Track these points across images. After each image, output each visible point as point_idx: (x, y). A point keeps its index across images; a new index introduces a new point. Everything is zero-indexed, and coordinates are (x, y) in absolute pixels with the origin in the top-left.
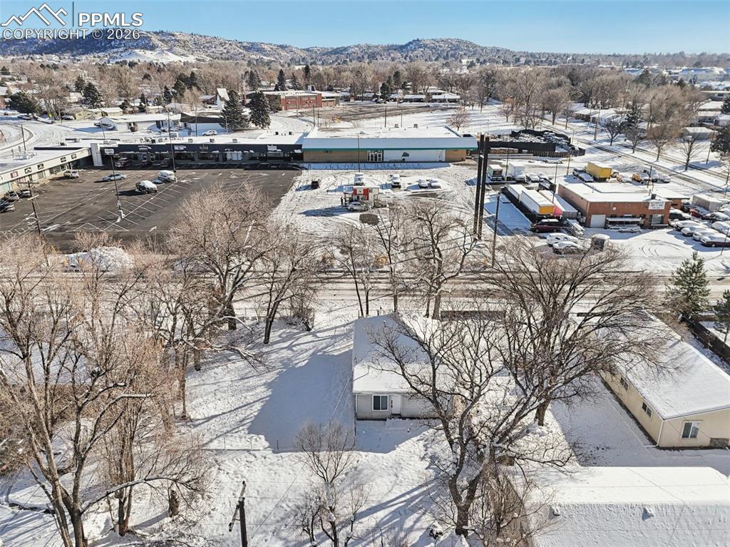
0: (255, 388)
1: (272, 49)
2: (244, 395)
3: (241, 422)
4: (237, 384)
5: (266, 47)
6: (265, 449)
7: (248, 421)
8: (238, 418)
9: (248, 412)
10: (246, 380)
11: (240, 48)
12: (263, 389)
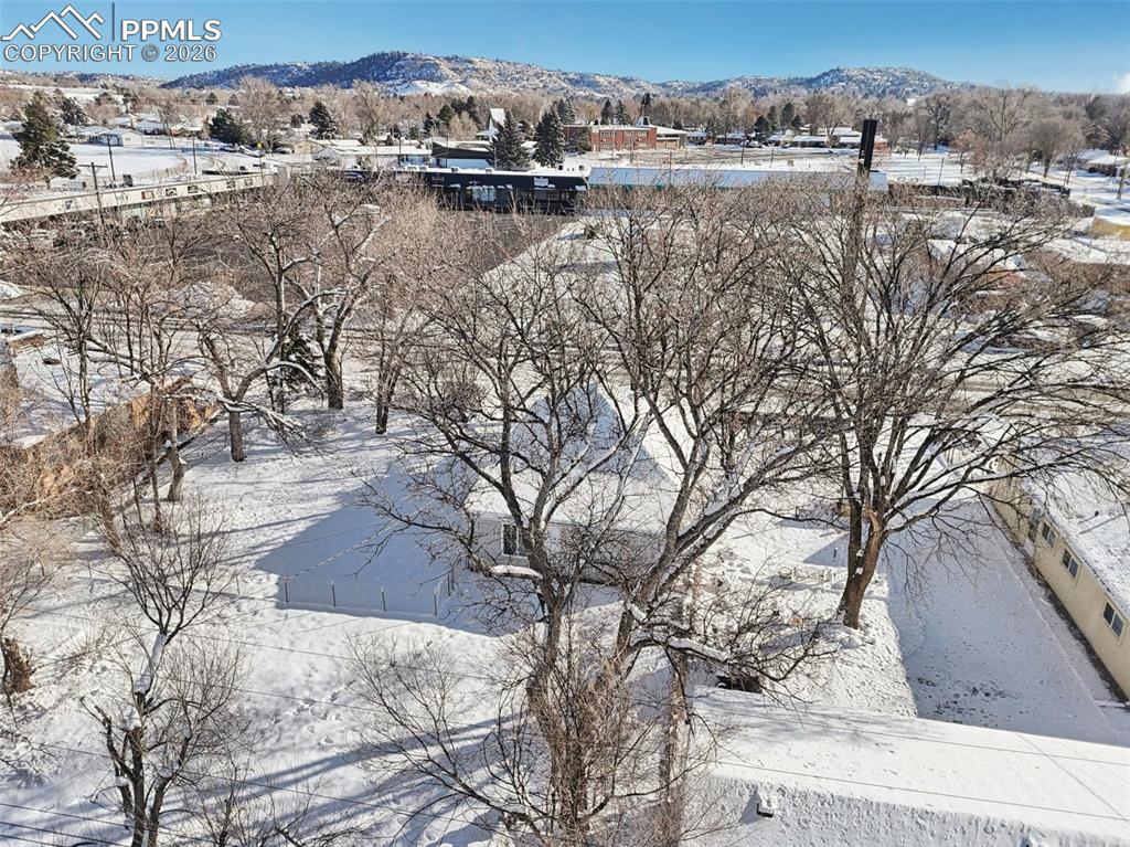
0: (317, 497)
1: (610, 83)
2: (289, 506)
3: (254, 548)
4: (289, 489)
5: (602, 80)
6: (266, 598)
7: (266, 548)
8: (253, 541)
9: (277, 535)
10: (309, 485)
11: (564, 81)
12: (329, 500)
